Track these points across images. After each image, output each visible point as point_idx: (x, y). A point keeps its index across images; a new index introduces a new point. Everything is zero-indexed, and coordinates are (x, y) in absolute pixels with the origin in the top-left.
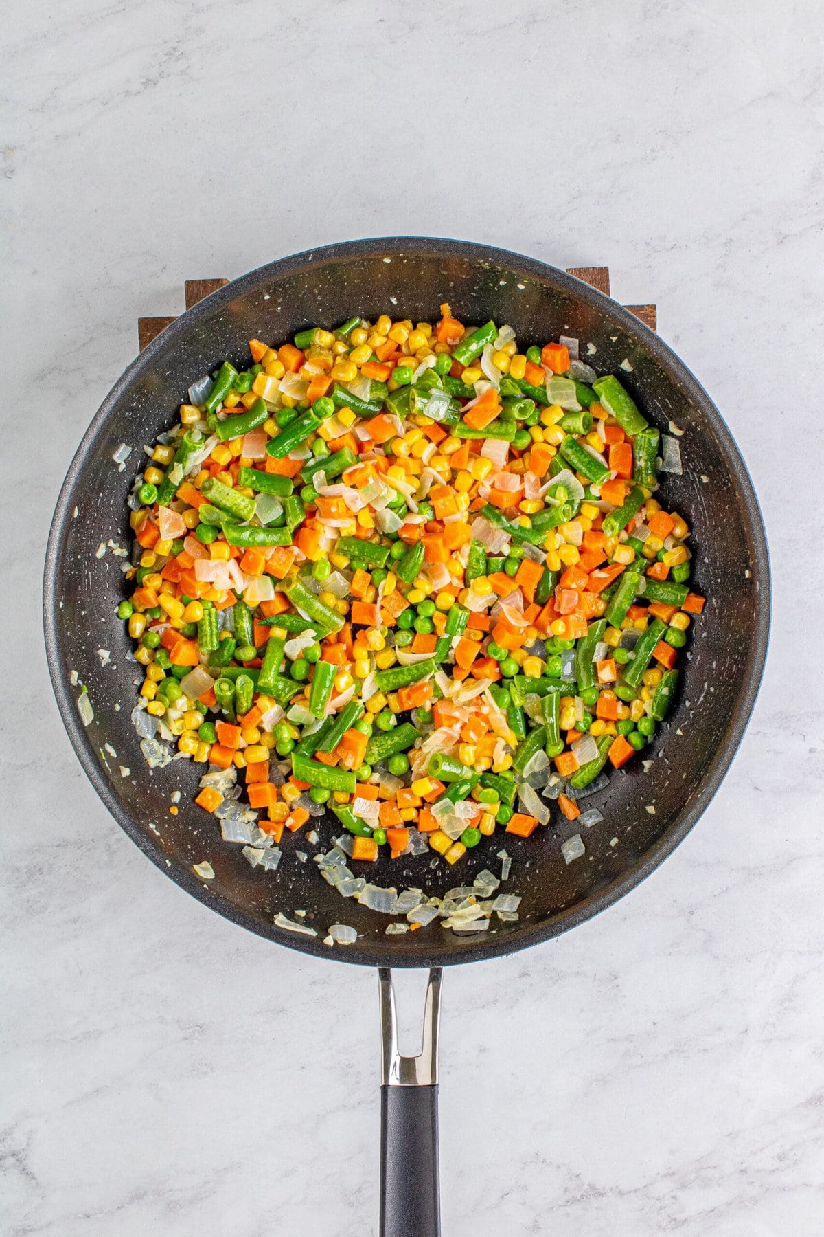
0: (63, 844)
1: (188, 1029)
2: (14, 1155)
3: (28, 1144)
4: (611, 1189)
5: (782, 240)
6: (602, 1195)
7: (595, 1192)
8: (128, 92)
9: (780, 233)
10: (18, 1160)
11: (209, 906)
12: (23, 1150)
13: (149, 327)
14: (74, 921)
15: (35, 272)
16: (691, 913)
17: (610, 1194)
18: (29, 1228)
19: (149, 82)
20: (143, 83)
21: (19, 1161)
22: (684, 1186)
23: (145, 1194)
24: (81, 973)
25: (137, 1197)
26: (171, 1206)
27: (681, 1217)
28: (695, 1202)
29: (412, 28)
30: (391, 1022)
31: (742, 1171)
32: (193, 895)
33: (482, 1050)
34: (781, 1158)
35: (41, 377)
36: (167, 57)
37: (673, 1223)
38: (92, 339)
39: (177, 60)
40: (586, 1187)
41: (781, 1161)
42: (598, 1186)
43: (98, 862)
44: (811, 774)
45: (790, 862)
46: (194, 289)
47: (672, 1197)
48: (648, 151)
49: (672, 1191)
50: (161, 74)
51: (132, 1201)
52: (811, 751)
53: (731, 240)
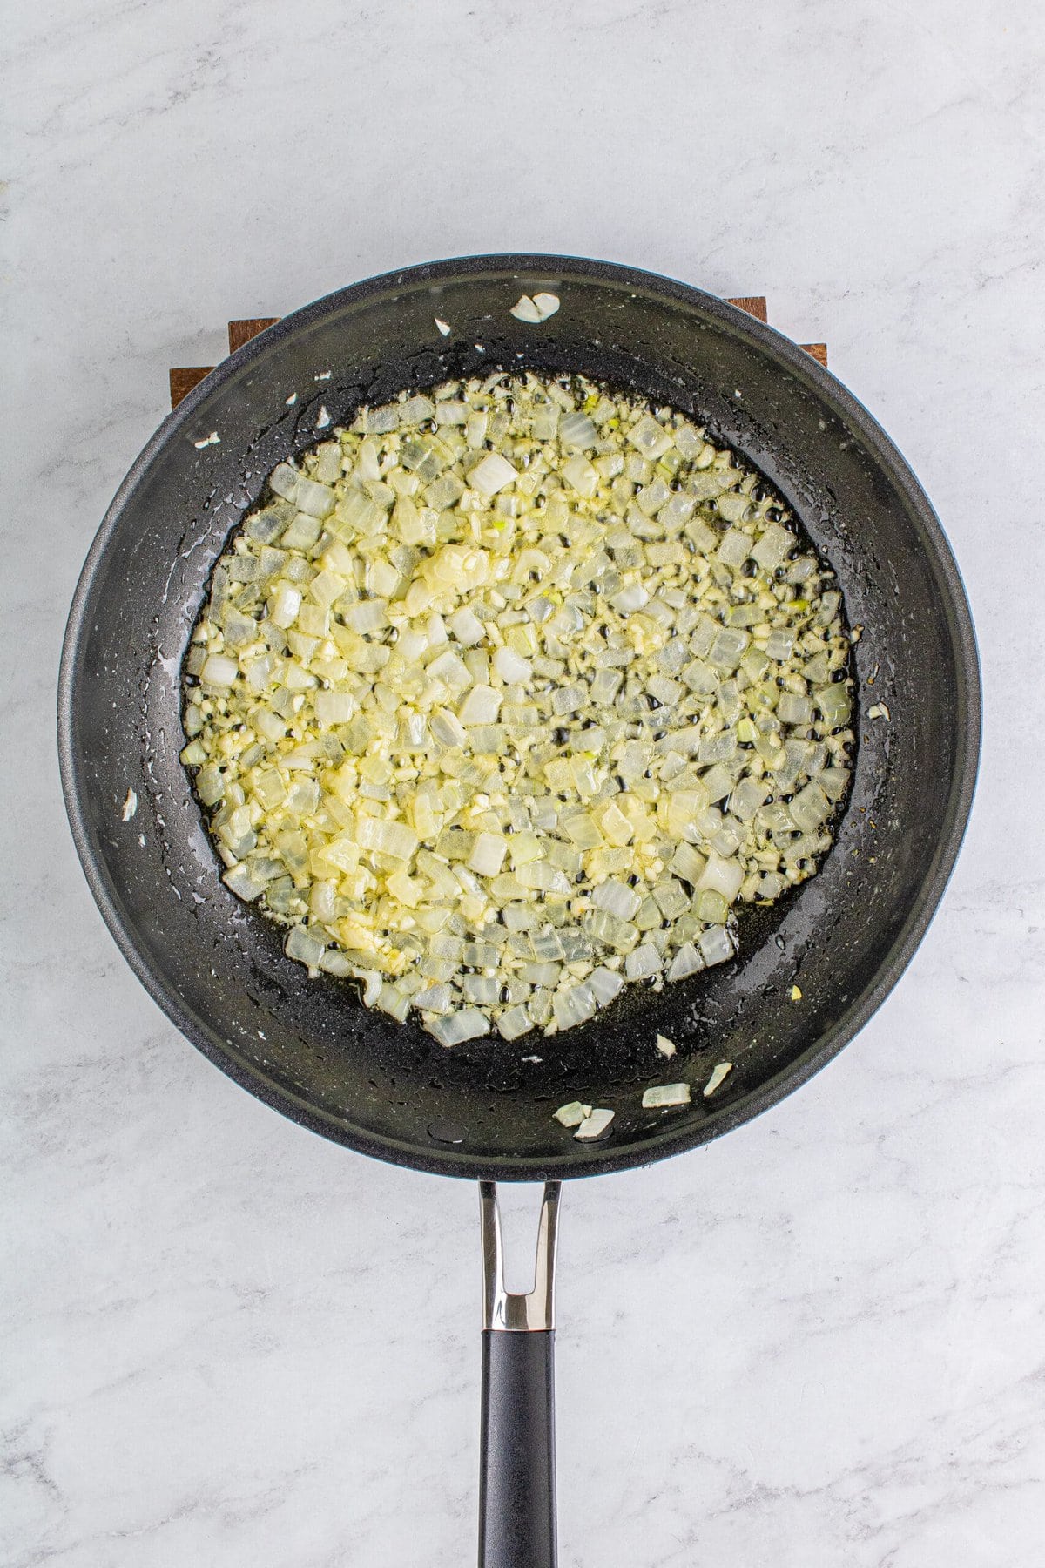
0: (84, 1064)
1: (246, 1295)
2: (28, 1458)
3: (46, 1444)
4: (786, 1490)
5: (984, 282)
6: (775, 1496)
7: (766, 1493)
8: (152, 109)
9: (981, 275)
10: (33, 1465)
11: (265, 1101)
12: (40, 1452)
13: (183, 381)
14: (100, 1161)
15: (37, 339)
16: (883, 1138)
17: (784, 1496)
18: (48, 1551)
19: (177, 96)
20: (170, 98)
21: (35, 1465)
22: (879, 1485)
23: (196, 1505)
24: (109, 1225)
25: (184, 1509)
26: (228, 1519)
27: (875, 1523)
28: (893, 1504)
29: (510, 23)
30: (495, 1250)
31: (951, 1464)
32: (245, 1088)
33: (620, 1316)
34: (1001, 1446)
35: (47, 472)
36: (201, 64)
37: (865, 1531)
38: (110, 424)
39: (214, 67)
40: (754, 1487)
41: (1001, 1450)
42: (768, 1486)
43: (128, 1086)
44: (1031, 959)
45: (1007, 1070)
46: (239, 331)
47: (864, 1499)
48: (812, 173)
49: (864, 1491)
50: (193, 86)
51: (178, 1514)
52: (1031, 930)
53: (919, 284)
